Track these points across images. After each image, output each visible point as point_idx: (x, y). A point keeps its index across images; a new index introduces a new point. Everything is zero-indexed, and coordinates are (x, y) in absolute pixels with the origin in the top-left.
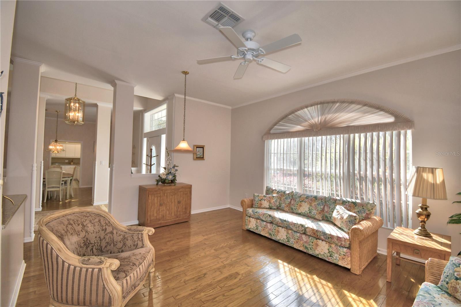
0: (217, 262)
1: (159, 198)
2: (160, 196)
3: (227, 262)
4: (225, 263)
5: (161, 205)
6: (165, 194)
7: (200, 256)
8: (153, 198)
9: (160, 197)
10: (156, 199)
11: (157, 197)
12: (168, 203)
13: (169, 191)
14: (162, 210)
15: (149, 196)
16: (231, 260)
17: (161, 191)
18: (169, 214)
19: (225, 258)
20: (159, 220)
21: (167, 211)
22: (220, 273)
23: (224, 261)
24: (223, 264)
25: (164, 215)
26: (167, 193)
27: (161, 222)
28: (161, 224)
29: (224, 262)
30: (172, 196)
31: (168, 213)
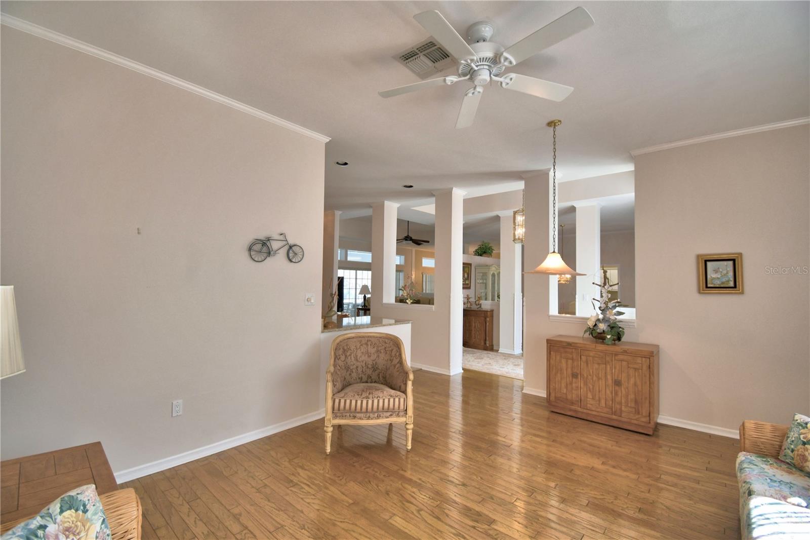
1: (570, 362)
2: (572, 357)
5: (575, 376)
6: (582, 357)
8: (558, 358)
9: (572, 359)
10: (563, 361)
11: (567, 359)
12: (589, 377)
13: (591, 354)
14: (578, 387)
15: (552, 353)
17: (574, 350)
18: (593, 399)
20: (572, 403)
21: (588, 391)
25: (583, 398)
26: (587, 356)
27: (576, 408)
28: (576, 411)
30: (599, 364)
31: (591, 397)
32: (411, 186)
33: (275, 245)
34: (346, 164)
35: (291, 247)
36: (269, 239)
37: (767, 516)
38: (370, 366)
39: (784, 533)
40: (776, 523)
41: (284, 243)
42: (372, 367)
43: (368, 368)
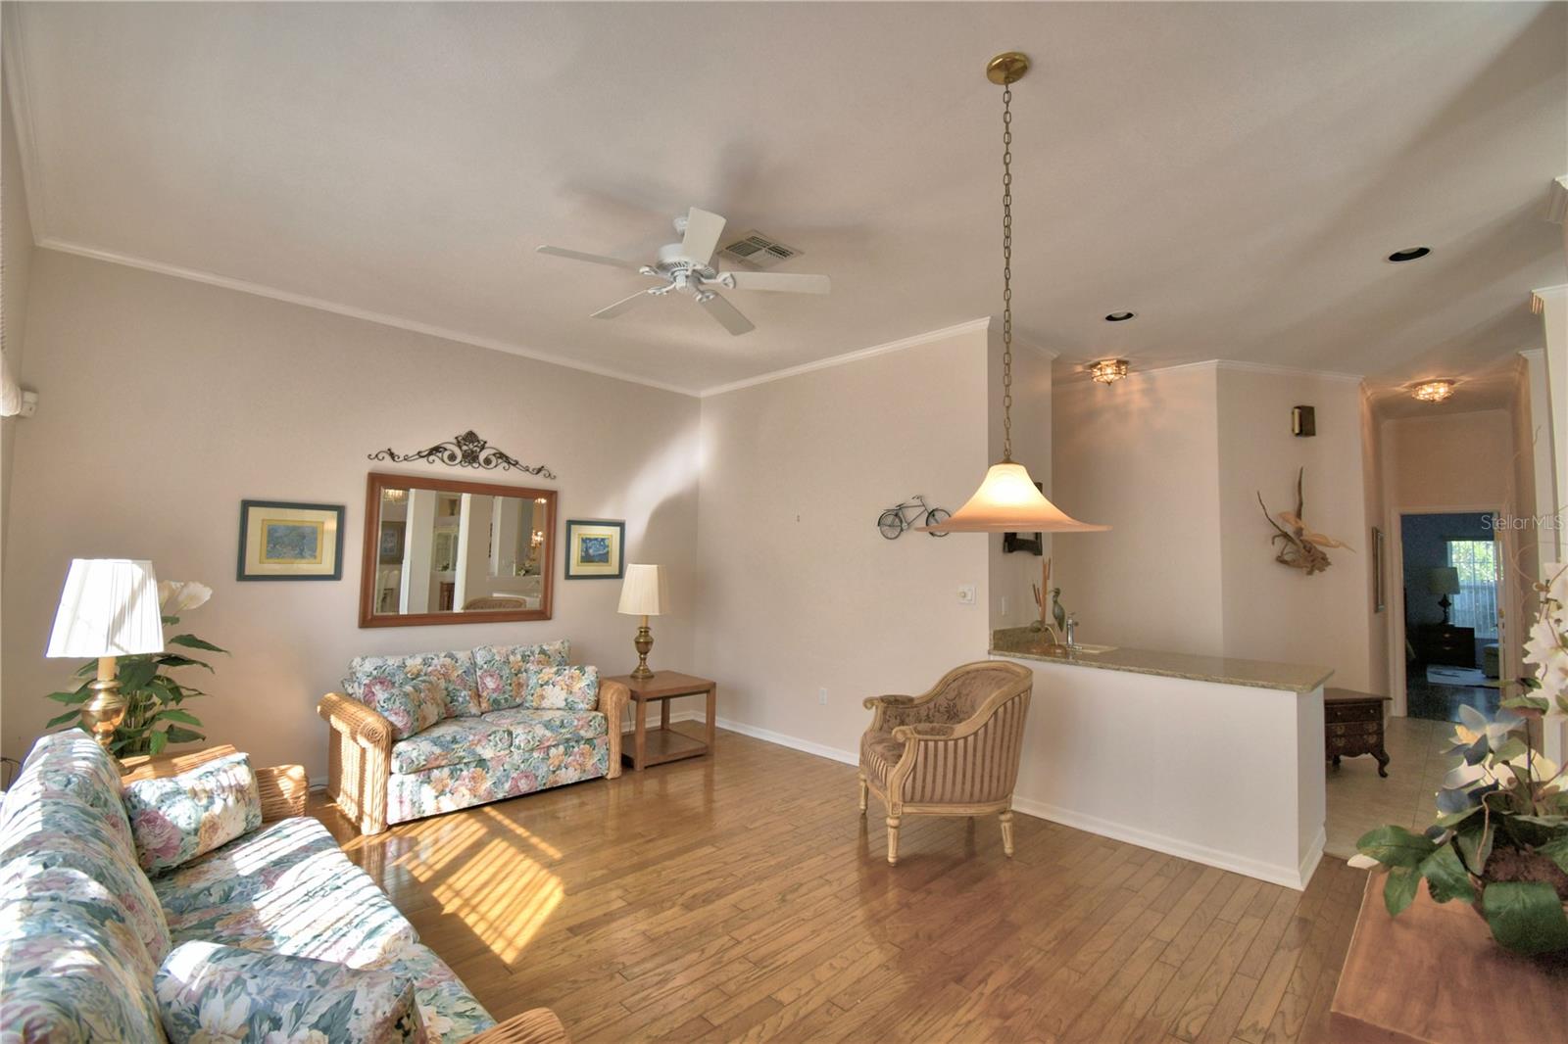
0: (755, 940)
3: (717, 944)
4: (727, 938)
7: (828, 963)
16: (703, 951)
19: (725, 959)
22: (741, 907)
23: (732, 947)
24: (731, 934)
29: (732, 942)
32: (1423, 252)
33: (910, 514)
34: (1129, 316)
35: (932, 514)
36: (901, 507)
37: (376, 908)
38: (942, 709)
39: (347, 898)
40: (360, 904)
41: (923, 508)
42: (947, 711)
43: (939, 711)
